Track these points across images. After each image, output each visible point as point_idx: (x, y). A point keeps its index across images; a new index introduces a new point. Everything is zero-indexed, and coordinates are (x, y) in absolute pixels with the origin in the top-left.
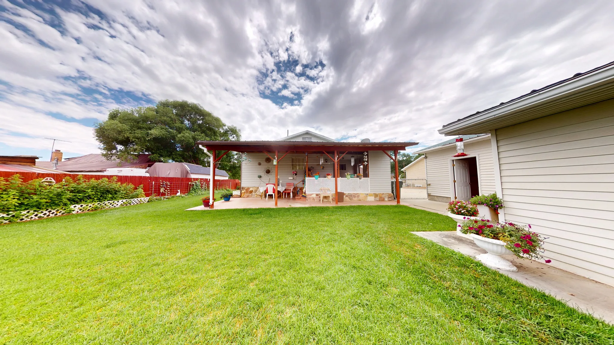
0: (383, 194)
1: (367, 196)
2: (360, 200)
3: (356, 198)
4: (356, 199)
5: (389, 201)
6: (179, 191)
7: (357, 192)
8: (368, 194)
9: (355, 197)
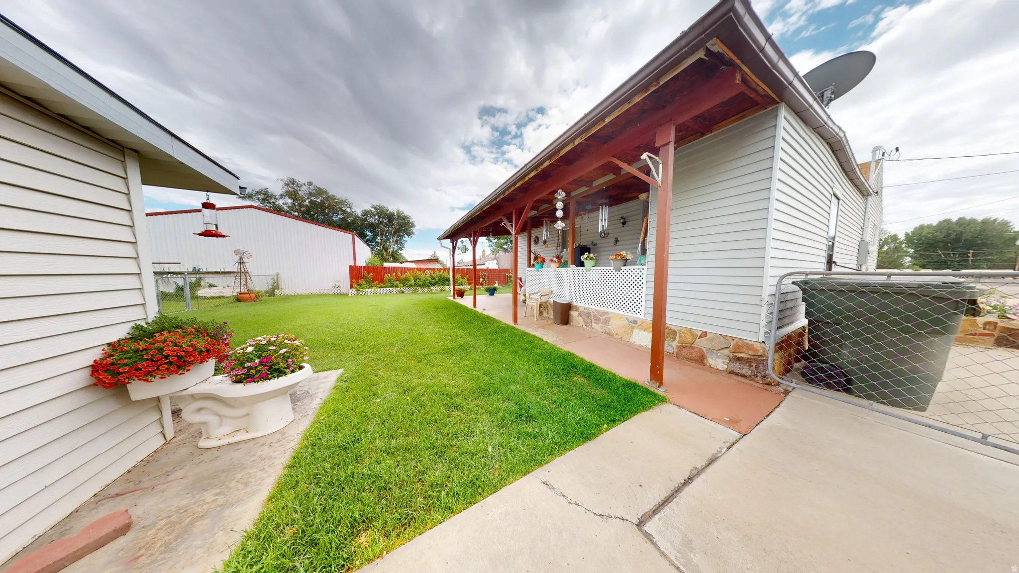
0: (704, 334)
1: (633, 328)
2: (609, 334)
3: (600, 325)
4: (597, 327)
5: (732, 372)
6: (497, 282)
7: (607, 310)
8: (635, 322)
9: (598, 320)
